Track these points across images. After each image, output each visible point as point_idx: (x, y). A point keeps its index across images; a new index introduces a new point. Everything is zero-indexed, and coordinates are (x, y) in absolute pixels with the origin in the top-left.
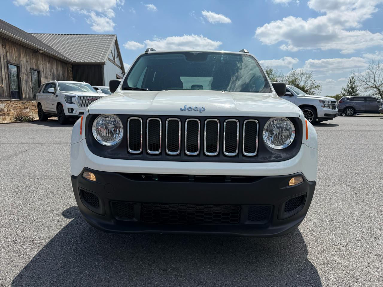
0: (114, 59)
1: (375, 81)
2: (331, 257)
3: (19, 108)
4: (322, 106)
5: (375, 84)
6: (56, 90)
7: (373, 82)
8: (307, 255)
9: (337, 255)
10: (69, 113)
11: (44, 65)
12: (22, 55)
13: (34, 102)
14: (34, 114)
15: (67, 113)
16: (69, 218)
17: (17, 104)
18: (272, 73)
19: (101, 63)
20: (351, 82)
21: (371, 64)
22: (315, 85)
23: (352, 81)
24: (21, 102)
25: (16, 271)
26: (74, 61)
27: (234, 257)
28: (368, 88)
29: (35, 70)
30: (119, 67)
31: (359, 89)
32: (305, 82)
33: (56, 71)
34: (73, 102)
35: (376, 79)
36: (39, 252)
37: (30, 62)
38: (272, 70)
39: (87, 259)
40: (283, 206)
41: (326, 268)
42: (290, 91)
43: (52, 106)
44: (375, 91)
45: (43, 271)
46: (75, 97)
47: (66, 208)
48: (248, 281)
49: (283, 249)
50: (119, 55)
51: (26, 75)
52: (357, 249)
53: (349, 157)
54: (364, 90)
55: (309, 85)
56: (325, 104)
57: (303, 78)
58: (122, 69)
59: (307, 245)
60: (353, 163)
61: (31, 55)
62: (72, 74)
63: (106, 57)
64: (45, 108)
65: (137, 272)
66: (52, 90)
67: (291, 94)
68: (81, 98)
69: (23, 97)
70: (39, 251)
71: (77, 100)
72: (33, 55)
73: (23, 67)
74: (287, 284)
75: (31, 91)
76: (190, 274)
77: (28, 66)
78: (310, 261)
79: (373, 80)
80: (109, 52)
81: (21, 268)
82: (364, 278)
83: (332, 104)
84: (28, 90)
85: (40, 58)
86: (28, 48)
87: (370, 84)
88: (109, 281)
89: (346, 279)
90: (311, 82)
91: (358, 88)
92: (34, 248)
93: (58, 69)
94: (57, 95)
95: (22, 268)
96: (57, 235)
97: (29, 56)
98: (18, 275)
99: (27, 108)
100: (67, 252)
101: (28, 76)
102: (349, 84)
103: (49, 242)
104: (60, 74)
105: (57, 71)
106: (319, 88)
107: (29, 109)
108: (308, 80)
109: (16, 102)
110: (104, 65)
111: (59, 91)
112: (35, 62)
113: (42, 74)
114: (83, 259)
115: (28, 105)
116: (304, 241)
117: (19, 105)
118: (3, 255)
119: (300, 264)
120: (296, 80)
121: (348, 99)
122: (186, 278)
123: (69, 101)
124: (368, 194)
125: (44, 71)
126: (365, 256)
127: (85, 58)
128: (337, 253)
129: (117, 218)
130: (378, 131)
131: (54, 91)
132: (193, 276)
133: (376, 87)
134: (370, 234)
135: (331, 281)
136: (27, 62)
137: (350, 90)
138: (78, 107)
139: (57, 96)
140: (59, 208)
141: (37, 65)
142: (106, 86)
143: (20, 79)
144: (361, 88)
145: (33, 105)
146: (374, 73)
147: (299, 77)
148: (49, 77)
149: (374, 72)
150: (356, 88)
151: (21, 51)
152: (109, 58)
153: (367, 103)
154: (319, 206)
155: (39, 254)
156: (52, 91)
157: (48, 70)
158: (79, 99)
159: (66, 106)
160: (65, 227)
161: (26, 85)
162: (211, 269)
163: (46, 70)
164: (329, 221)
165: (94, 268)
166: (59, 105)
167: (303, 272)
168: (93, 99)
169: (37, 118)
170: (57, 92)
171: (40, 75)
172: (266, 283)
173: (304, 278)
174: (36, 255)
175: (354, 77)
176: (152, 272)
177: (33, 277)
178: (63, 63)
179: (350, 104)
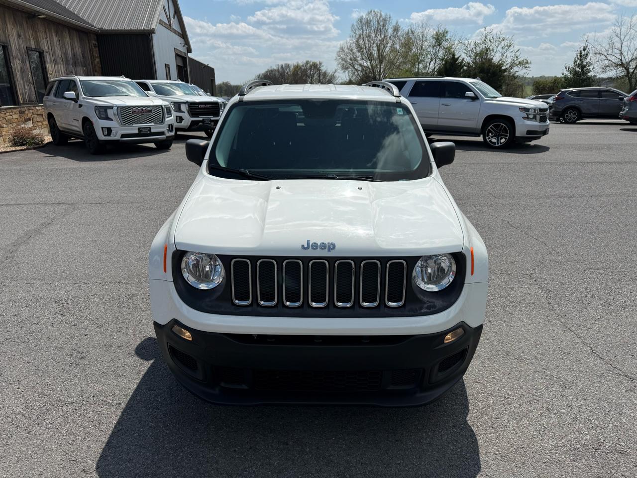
0: (169, 21)
1: (621, 54)
2: (497, 417)
3: (16, 120)
4: (524, 118)
5: (621, 60)
6: (78, 95)
7: (618, 56)
8: (467, 414)
9: (506, 414)
10: (105, 135)
11: (48, 40)
12: (8, 25)
13: (40, 108)
14: (42, 129)
15: (101, 136)
16: (147, 359)
17: (11, 114)
18: (447, 38)
19: (148, 30)
20: (581, 56)
21: (618, 23)
22: (519, 60)
23: (583, 54)
24: (17, 111)
25: (96, 450)
26: (100, 29)
27: (373, 420)
28: (608, 66)
29: (35, 50)
30: (179, 34)
31: (593, 68)
32: (503, 55)
33: (70, 48)
34: (109, 117)
35: (624, 49)
36: (119, 419)
37: (25, 36)
38: (447, 32)
39: (184, 428)
40: (437, 367)
41: (489, 435)
42: (473, 90)
43: (75, 123)
44: (620, 71)
45: (130, 448)
46: (111, 107)
47: (139, 342)
48: (389, 457)
49: (437, 406)
50: (177, 12)
51: (19, 60)
52: (533, 403)
53: (552, 225)
54: (602, 70)
55: (509, 60)
56: (530, 114)
57: (500, 48)
58: (183, 38)
59: (469, 398)
60: (557, 238)
61: (25, 23)
62: (98, 52)
63: (156, 20)
64: (61, 123)
65: (251, 448)
66: (71, 94)
67: (473, 95)
68: (123, 109)
69: (20, 100)
70: (118, 417)
71: (116, 112)
72: (27, 23)
73: (13, 46)
74: (437, 460)
75: (33, 88)
76: (318, 448)
77: (21, 43)
78: (470, 423)
79: (618, 52)
80: (160, 8)
81: (102, 445)
82: (534, 449)
83: (541, 113)
84: (26, 87)
85: (41, 28)
86: (18, 10)
87: (613, 58)
88: (217, 462)
89: (511, 452)
90: (513, 54)
91: (591, 67)
92: (111, 412)
93: (74, 46)
94: (80, 104)
95: (104, 445)
96: (136, 389)
97: (21, 25)
98: (101, 456)
99: (29, 119)
100: (156, 418)
101: (23, 62)
102: (578, 59)
103: (129, 402)
104: (78, 52)
105: (72, 48)
106: (527, 65)
107: (33, 121)
108: (507, 51)
109: (10, 111)
110: (153, 34)
111: (84, 96)
112: (33, 36)
113: (47, 57)
114: (179, 429)
115: (30, 115)
116: (465, 392)
117: (15, 116)
118: (73, 425)
119: (456, 429)
120: (487, 51)
121: (571, 93)
122: (313, 455)
123: (102, 116)
124: (567, 304)
125: (50, 51)
126: (541, 415)
127: (118, 21)
128: (506, 411)
129: (223, 384)
130: (610, 163)
131: (74, 97)
132: (321, 451)
133: (622, 65)
134: (555, 379)
135: (492, 454)
136: (19, 36)
137: (578, 69)
138: (118, 126)
139: (80, 106)
140: (129, 341)
141: (37, 41)
142: (161, 79)
143: (10, 69)
144: (597, 66)
145: (38, 115)
146: (622, 39)
147: (493, 46)
148: (59, 61)
149: (622, 37)
150: (589, 66)
151: (7, 15)
152: (160, 20)
153: (602, 100)
154: (494, 329)
155: (119, 423)
156: (72, 97)
157: (56, 47)
158: (119, 112)
159: (99, 124)
160: (144, 376)
161: (23, 78)
162: (344, 441)
163: (53, 48)
164: (503, 357)
165: (194, 443)
166: (86, 121)
167: (459, 441)
168: (142, 110)
169: (48, 139)
170: (80, 98)
171: (44, 58)
172: (411, 460)
173: (459, 450)
174: (116, 424)
175: (587, 47)
176: (270, 447)
177: (121, 458)
178: (82, 32)
179: (573, 102)
